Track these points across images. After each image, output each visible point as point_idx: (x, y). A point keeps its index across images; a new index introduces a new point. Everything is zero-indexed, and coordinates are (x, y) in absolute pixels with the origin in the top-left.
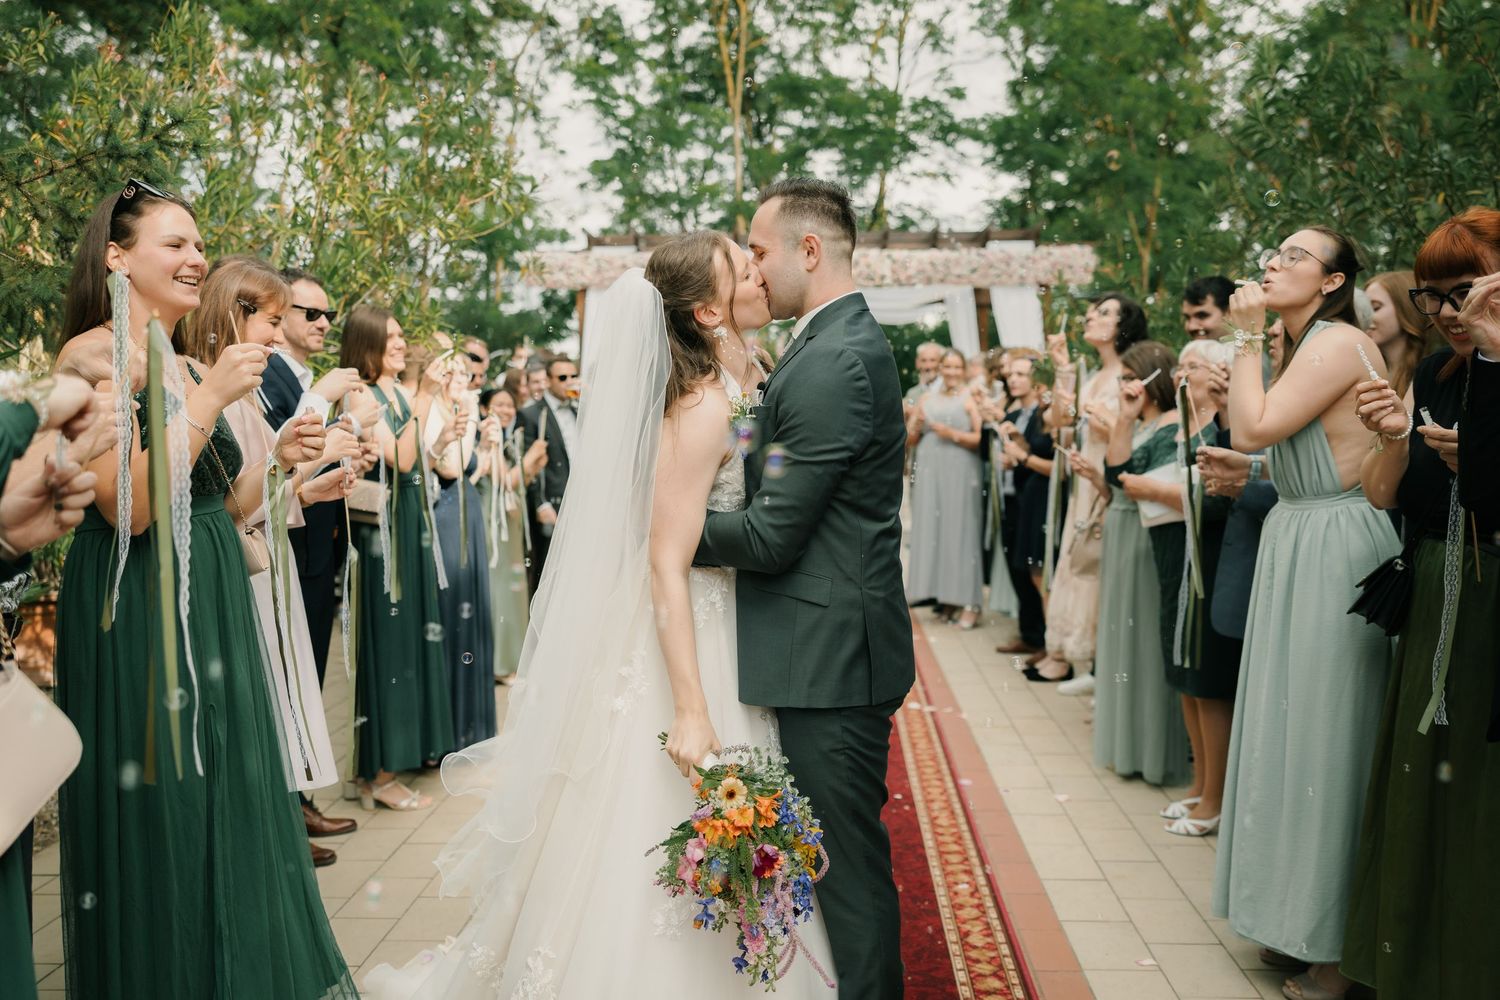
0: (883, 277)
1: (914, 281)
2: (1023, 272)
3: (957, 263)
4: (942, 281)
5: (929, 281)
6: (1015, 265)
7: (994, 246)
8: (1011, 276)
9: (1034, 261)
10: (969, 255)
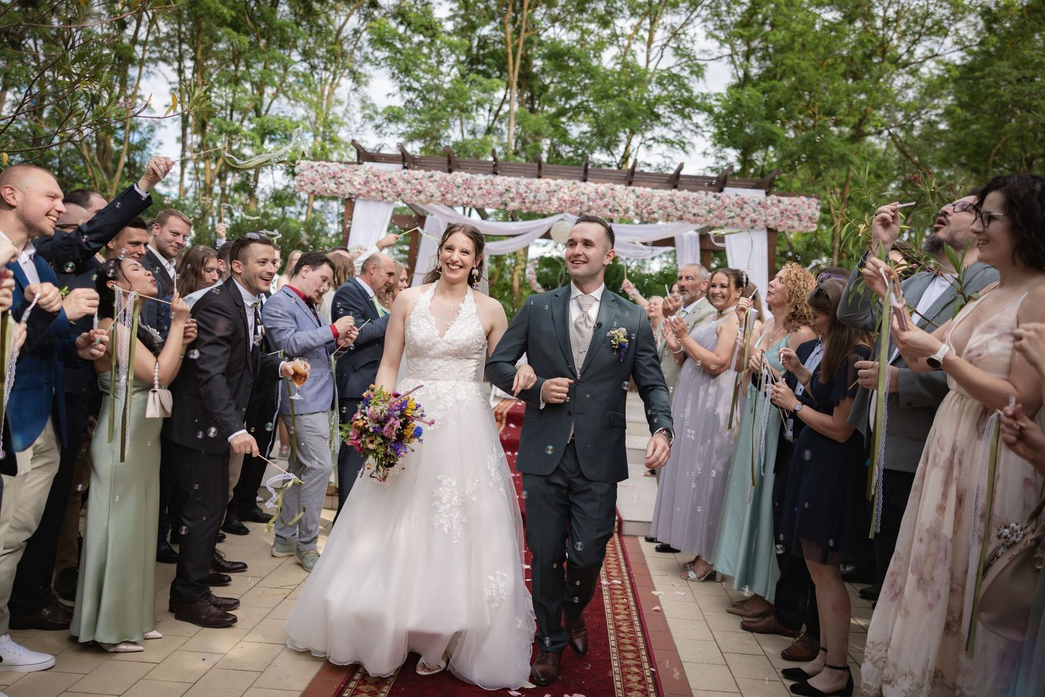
0: (626, 211)
1: (656, 216)
2: (753, 216)
3: (696, 202)
4: (681, 218)
5: (668, 218)
6: (748, 209)
7: (729, 191)
8: (743, 219)
9: (765, 207)
10: (706, 197)
